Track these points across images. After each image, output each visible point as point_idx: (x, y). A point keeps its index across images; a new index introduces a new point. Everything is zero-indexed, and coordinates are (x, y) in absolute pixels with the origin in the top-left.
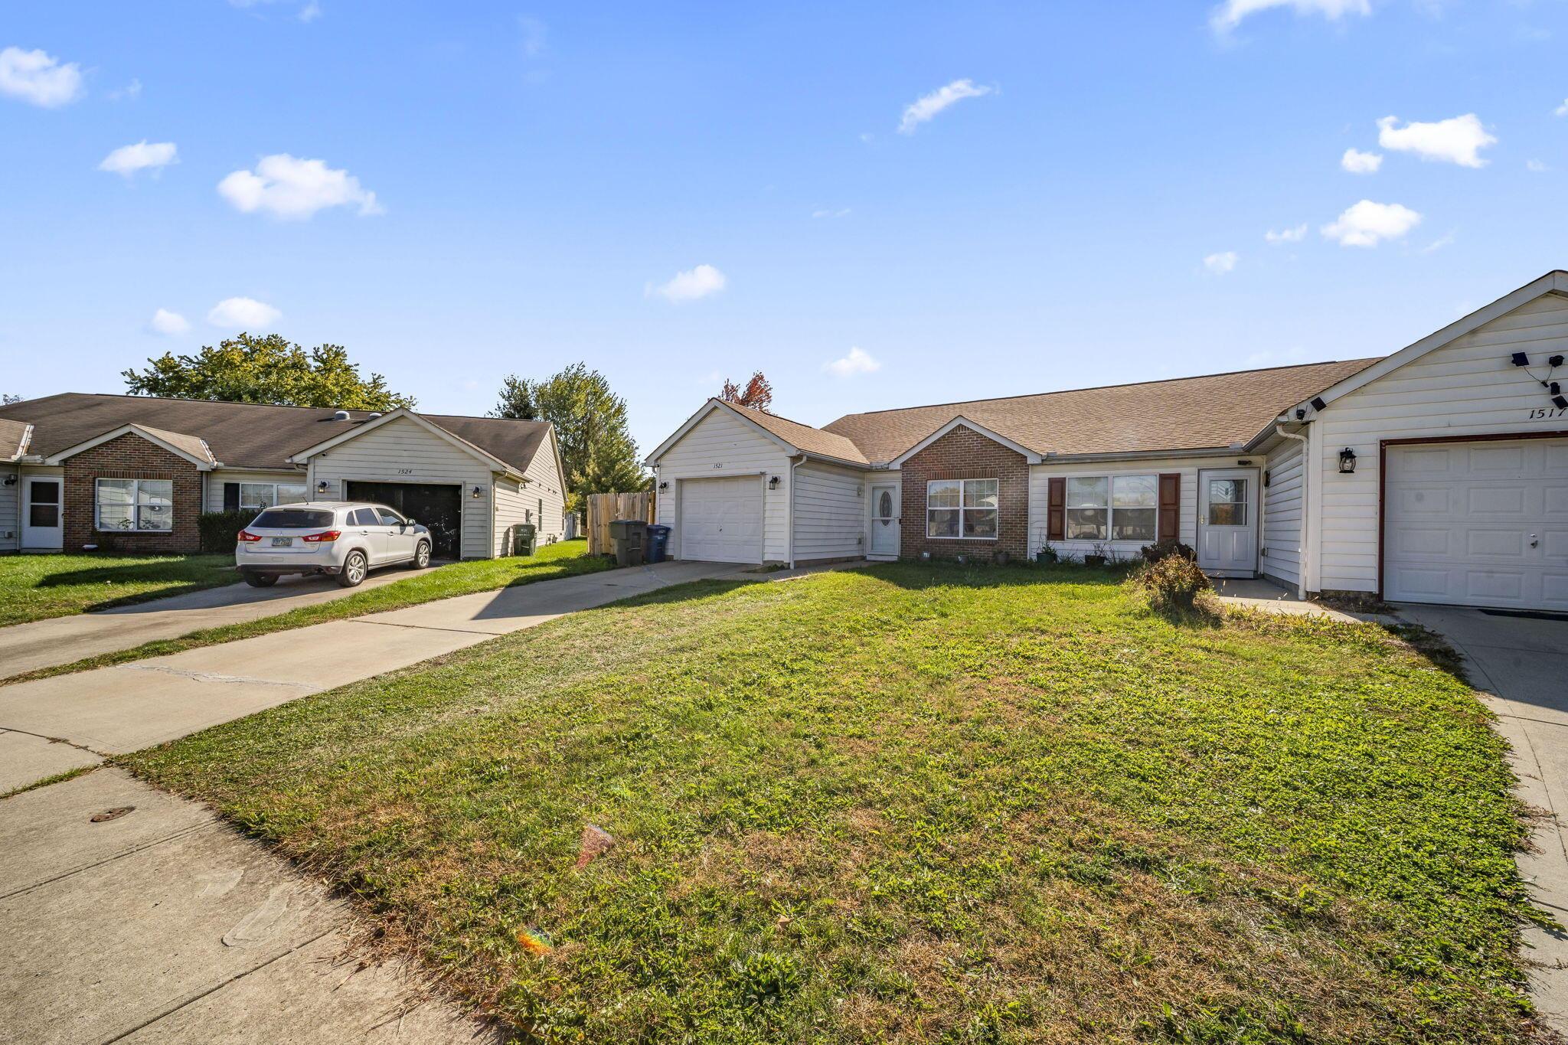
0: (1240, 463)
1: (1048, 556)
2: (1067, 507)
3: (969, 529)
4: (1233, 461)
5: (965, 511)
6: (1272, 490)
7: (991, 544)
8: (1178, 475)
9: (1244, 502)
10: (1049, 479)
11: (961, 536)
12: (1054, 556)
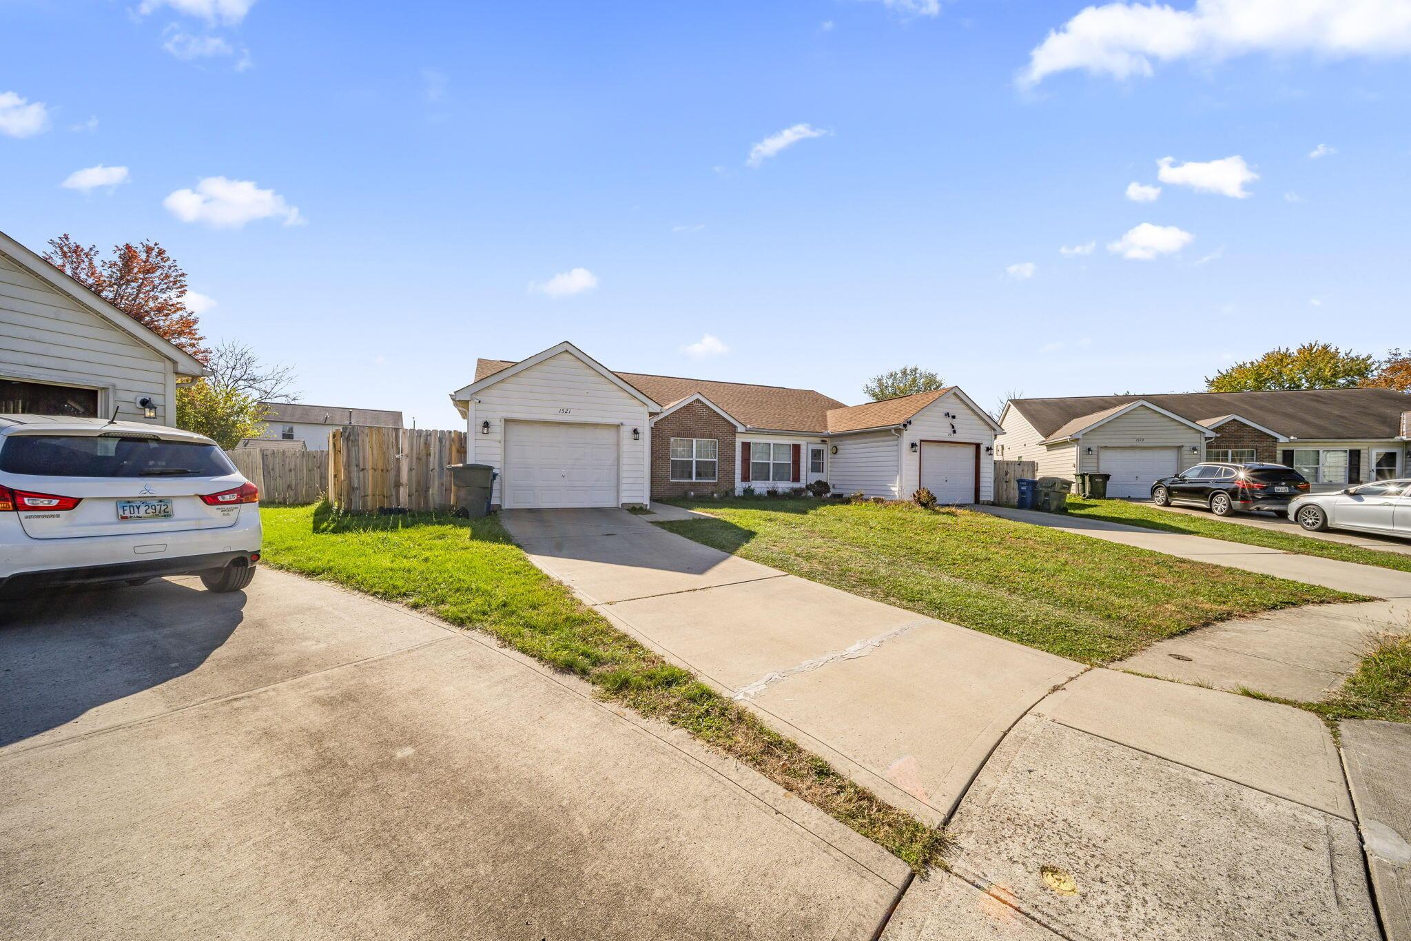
0: (823, 441)
1: (748, 492)
2: (752, 461)
3: (699, 475)
4: (818, 440)
5: (697, 461)
6: (836, 456)
7: (714, 485)
8: (799, 445)
9: (821, 461)
10: (743, 443)
11: (694, 480)
12: (753, 491)
